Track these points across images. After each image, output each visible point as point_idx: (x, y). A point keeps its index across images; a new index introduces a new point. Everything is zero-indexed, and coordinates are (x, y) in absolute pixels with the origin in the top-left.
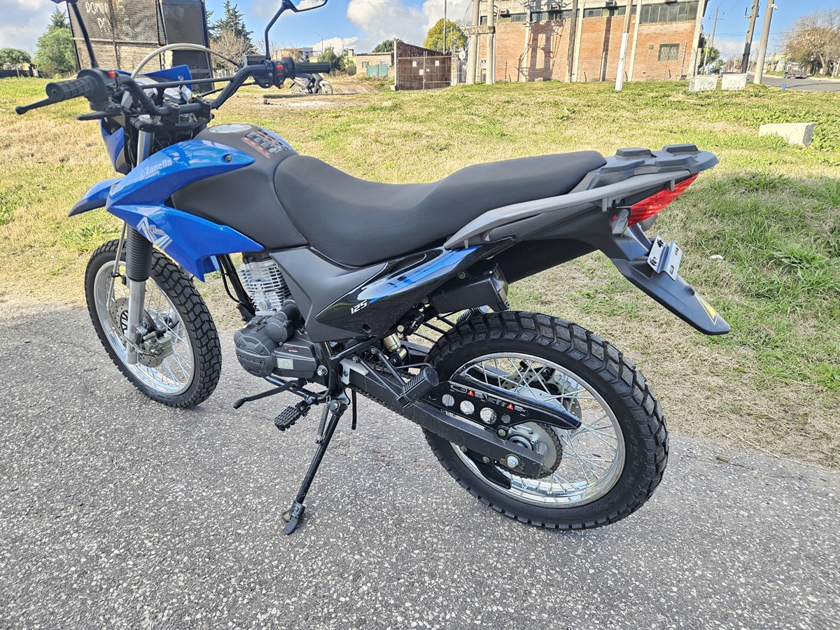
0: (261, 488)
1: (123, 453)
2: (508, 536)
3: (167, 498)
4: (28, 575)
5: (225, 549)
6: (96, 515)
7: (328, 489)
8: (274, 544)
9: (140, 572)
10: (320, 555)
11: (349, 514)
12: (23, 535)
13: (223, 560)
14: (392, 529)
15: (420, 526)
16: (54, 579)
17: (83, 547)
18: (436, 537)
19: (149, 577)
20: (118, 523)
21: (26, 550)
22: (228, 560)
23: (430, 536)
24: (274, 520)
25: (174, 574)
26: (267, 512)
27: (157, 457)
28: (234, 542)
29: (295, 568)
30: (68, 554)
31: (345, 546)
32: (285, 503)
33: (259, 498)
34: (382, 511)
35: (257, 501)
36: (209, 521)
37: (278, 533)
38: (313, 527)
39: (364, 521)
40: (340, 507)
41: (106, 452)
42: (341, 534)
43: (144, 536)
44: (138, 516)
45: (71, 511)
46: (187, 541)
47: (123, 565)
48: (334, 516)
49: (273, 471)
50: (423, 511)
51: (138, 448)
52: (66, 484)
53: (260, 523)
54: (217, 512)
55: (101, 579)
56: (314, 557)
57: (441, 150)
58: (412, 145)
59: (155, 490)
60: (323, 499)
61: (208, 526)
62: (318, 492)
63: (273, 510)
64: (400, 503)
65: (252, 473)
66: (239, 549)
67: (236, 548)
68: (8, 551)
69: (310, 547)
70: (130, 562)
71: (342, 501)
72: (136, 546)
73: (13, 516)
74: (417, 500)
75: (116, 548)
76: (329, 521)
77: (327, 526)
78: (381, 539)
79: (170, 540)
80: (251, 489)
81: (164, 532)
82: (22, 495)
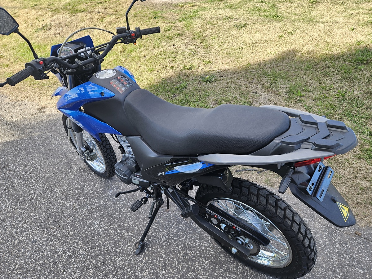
0: (129, 227)
1: (78, 201)
2: (234, 271)
3: (91, 228)
4: (36, 260)
5: (110, 259)
6: (64, 233)
7: (157, 231)
8: (130, 259)
9: (76, 265)
10: (148, 269)
11: (164, 247)
12: (36, 239)
13: (109, 264)
14: (181, 259)
15: (194, 259)
16: (45, 264)
17: (57, 249)
18: (201, 266)
19: (79, 269)
20: (72, 238)
21: (36, 247)
22: (110, 265)
23: (198, 266)
24: (132, 246)
25: (89, 269)
26: (130, 241)
27: (90, 204)
28: (114, 256)
29: (136, 274)
30: (51, 252)
31: (160, 265)
32: (138, 237)
33: (128, 233)
34: (179, 248)
35: (126, 234)
36: (106, 242)
37: (133, 253)
38: (147, 253)
39: (170, 252)
40: (161, 243)
41: (71, 200)
42: (159, 258)
43: (80, 246)
44: (79, 236)
45: (55, 229)
46: (96, 252)
47: (70, 261)
48: (157, 247)
49: (136, 218)
50: (198, 250)
51: (84, 199)
52: (55, 215)
53: (126, 247)
54: (109, 238)
55: (62, 267)
56: (145, 269)
57: (242, 27)
58: (227, 25)
59: (87, 223)
60: (154, 237)
61: (105, 245)
62: (153, 233)
63: (133, 240)
64: (188, 244)
65: (127, 218)
66: (116, 260)
67: (115, 259)
68: (30, 247)
69: (145, 263)
70: (73, 260)
71: (162, 239)
72: (76, 252)
73: (34, 229)
74: (196, 243)
75: (69, 252)
76: (155, 250)
77: (154, 252)
78: (176, 264)
79: (89, 250)
80: (125, 227)
81: (87, 246)
82: (38, 219)
